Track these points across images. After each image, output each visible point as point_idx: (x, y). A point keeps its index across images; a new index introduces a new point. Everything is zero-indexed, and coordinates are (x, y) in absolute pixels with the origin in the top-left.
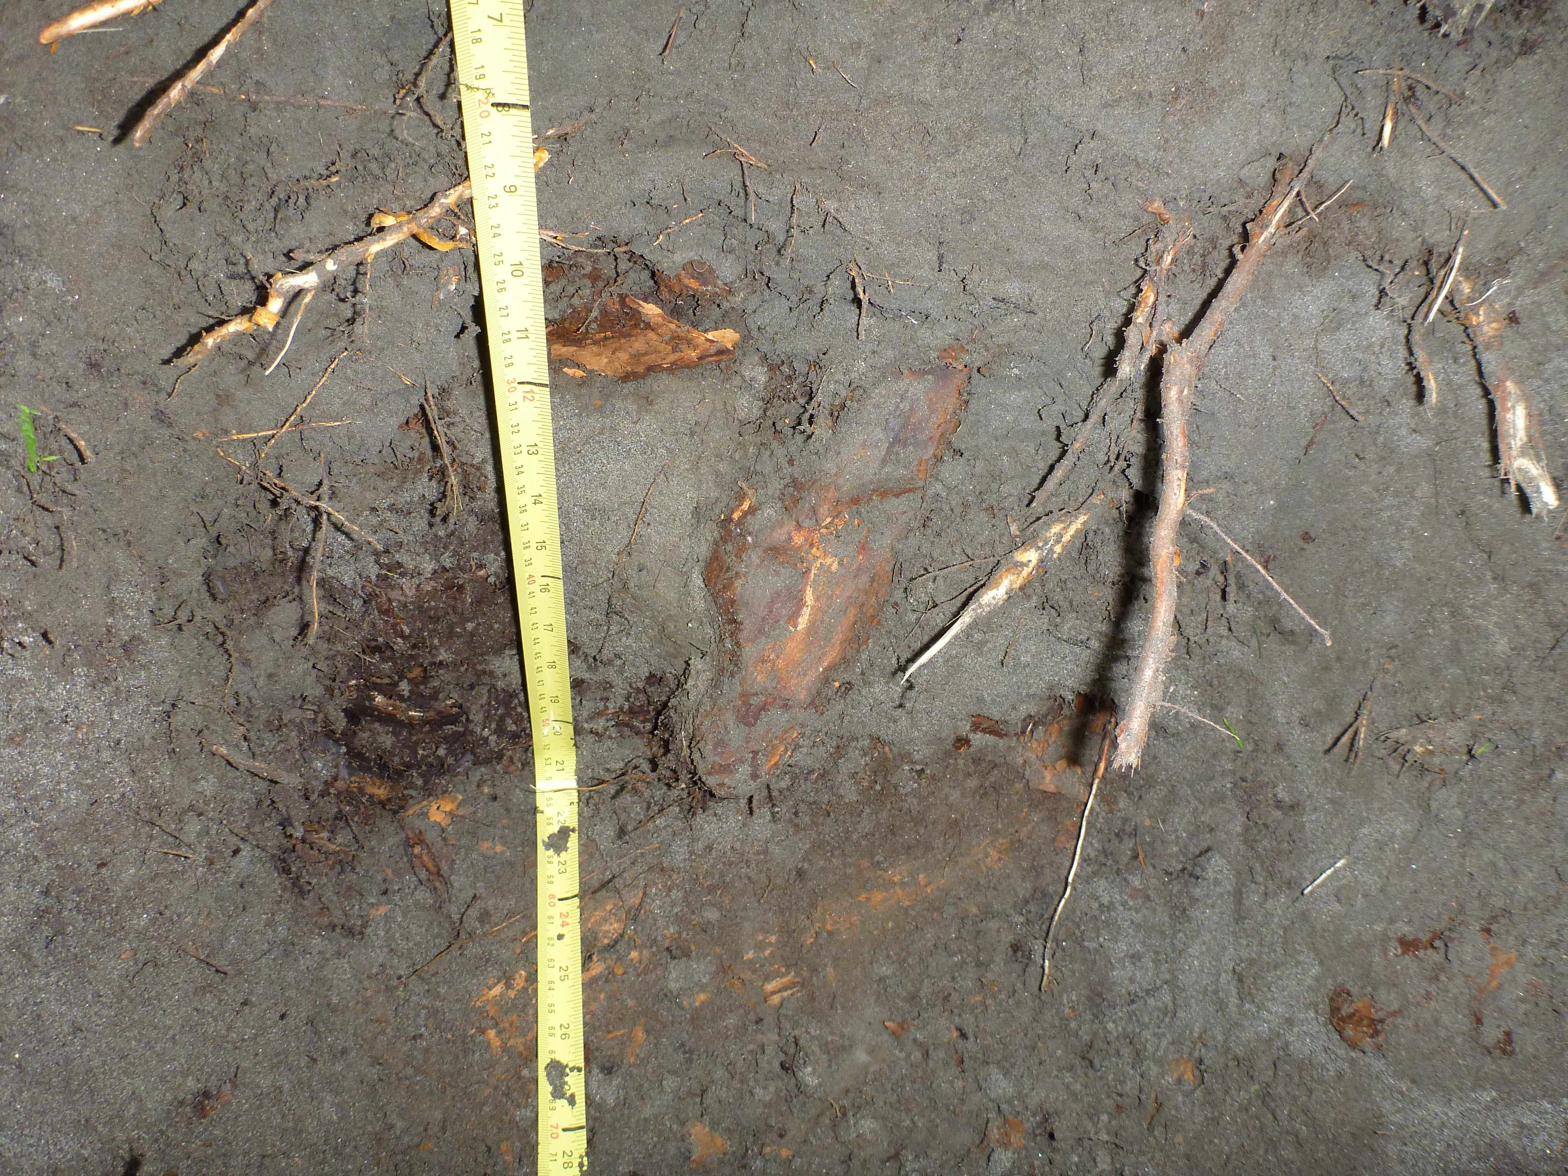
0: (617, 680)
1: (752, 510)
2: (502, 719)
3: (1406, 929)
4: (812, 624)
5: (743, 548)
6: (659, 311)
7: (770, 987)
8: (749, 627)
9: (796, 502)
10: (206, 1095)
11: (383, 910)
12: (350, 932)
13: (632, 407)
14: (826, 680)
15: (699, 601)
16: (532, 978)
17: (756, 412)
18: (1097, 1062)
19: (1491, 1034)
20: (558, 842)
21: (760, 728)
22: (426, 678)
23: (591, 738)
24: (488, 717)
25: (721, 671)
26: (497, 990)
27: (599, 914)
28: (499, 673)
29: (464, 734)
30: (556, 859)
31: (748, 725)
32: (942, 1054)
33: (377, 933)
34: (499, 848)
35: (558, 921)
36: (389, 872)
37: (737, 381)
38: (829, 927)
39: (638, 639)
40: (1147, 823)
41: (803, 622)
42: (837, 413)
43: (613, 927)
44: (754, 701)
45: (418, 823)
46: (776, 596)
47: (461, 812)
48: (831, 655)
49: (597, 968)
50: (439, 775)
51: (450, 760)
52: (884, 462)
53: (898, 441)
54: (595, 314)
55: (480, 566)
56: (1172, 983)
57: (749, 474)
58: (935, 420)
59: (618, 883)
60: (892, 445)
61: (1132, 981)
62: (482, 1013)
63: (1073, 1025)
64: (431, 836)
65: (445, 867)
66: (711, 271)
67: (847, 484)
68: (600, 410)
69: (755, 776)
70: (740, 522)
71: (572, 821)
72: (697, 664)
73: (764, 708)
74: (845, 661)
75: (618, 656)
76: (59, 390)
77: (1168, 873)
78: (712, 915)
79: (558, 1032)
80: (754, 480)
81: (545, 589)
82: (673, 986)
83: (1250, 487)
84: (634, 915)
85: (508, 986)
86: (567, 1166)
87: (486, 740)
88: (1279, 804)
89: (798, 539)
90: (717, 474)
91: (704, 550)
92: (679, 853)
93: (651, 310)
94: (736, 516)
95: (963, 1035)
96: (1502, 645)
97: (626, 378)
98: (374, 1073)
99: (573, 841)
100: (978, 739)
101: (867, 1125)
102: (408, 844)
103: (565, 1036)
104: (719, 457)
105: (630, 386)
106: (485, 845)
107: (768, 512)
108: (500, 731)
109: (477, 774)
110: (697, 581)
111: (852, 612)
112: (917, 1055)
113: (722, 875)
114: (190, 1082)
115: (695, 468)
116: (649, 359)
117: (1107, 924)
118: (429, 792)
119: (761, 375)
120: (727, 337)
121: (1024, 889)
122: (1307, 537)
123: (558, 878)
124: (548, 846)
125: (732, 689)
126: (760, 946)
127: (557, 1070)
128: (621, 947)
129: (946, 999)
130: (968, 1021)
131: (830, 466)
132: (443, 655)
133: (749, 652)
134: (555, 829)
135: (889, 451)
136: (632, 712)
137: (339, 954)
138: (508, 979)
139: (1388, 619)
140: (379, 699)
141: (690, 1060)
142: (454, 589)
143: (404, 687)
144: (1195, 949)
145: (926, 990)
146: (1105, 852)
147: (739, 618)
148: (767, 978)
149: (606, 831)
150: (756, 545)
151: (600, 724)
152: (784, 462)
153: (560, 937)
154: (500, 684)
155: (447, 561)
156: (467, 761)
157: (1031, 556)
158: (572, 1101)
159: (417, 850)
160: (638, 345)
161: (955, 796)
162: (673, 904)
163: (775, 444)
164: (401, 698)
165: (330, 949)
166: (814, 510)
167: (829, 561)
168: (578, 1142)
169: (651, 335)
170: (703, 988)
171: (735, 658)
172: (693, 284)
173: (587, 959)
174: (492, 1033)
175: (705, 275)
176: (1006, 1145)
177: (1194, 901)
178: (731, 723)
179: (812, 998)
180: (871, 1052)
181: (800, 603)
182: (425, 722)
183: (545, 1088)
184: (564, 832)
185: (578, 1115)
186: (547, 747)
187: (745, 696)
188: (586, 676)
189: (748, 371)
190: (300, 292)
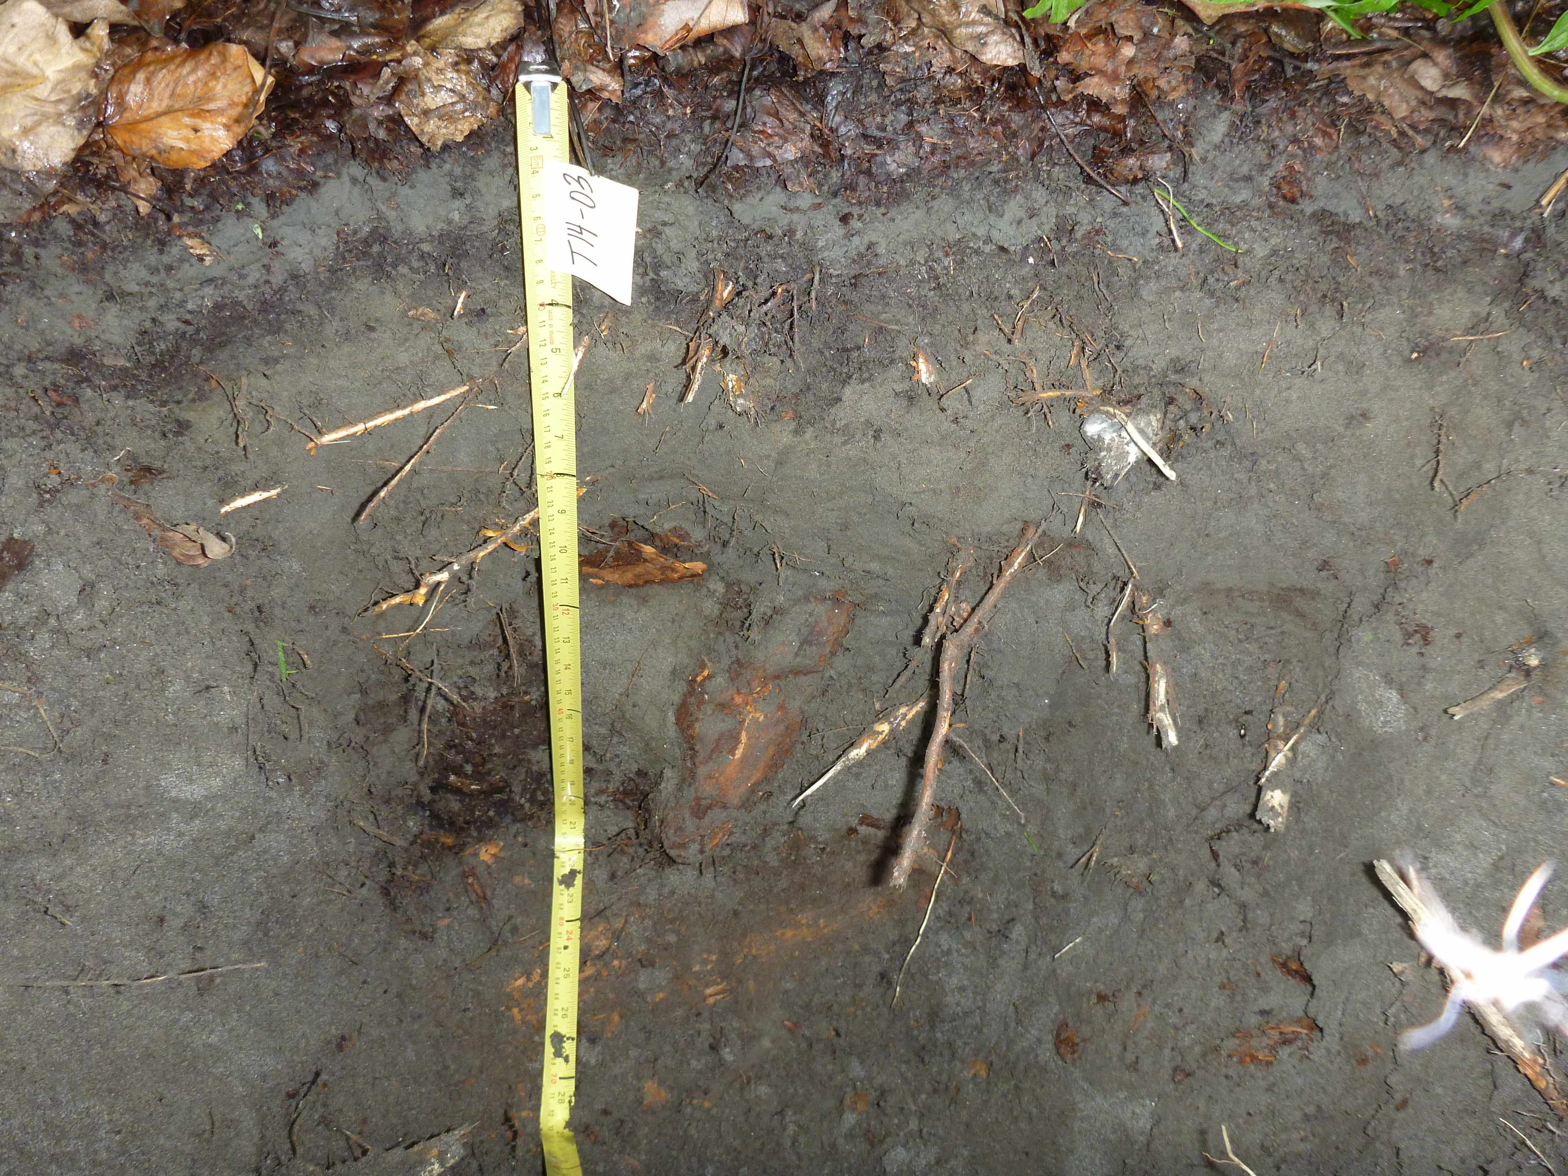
0: (616, 771)
1: (709, 677)
2: (534, 792)
3: (1102, 987)
4: (745, 755)
5: (701, 702)
6: (653, 550)
7: (709, 991)
8: (702, 755)
9: (738, 675)
10: (343, 1038)
11: (446, 921)
12: (424, 936)
13: (634, 602)
14: (753, 790)
15: (672, 731)
16: (545, 975)
17: (716, 612)
18: (927, 1060)
19: (1130, 1058)
20: (568, 880)
21: (707, 820)
22: (484, 762)
23: (595, 808)
24: (524, 790)
25: (684, 780)
26: (520, 982)
27: (593, 933)
28: (534, 760)
29: (507, 801)
30: (566, 892)
31: (700, 818)
32: (821, 1046)
33: (442, 939)
34: (527, 881)
35: (565, 936)
36: (451, 895)
37: (705, 590)
38: (754, 952)
39: (630, 748)
40: (980, 895)
41: (739, 753)
42: (767, 622)
43: (602, 943)
44: (703, 802)
45: (472, 861)
46: (721, 736)
47: (502, 854)
48: (756, 776)
49: (590, 971)
50: (489, 827)
51: (497, 819)
52: (796, 655)
53: (806, 642)
54: (612, 553)
55: (526, 693)
56: (982, 1009)
57: (710, 650)
58: (831, 629)
59: (608, 913)
60: (802, 644)
61: (958, 1004)
62: (510, 997)
63: (916, 1032)
64: (480, 870)
65: (489, 894)
66: (687, 534)
67: (771, 670)
68: (613, 603)
69: (702, 852)
70: (701, 684)
71: (579, 866)
72: (668, 773)
73: (710, 807)
74: (766, 779)
75: (617, 756)
76: (293, 624)
77: (989, 932)
78: (672, 938)
79: (560, 1013)
80: (713, 655)
81: (570, 717)
82: (642, 986)
83: (1031, 692)
84: (617, 936)
85: (528, 979)
86: (561, 1102)
87: (522, 806)
88: (1054, 894)
89: (738, 700)
90: (690, 649)
91: (676, 698)
92: (651, 894)
93: (648, 550)
94: (699, 679)
95: (838, 1034)
96: (1171, 813)
97: (630, 586)
98: (437, 1032)
99: (579, 880)
100: (863, 829)
101: (763, 1090)
102: (464, 875)
103: (565, 1016)
104: (691, 638)
105: (633, 591)
106: (517, 879)
107: (720, 680)
108: (532, 800)
109: (514, 828)
110: (671, 718)
111: (771, 750)
112: (804, 1046)
113: (681, 911)
114: (333, 1030)
115: (674, 642)
116: (647, 577)
117: (946, 964)
118: (480, 840)
119: (719, 588)
120: (698, 566)
121: (893, 934)
122: (1070, 724)
123: (566, 906)
124: (561, 882)
125: (689, 793)
126: (705, 962)
127: (558, 1038)
128: (607, 957)
129: (830, 1008)
130: (842, 1025)
131: (761, 655)
132: (497, 750)
133: (702, 771)
134: (566, 871)
135: (800, 648)
136: (626, 793)
137: (416, 950)
138: (528, 975)
139: (1118, 783)
140: (452, 778)
141: (648, 1039)
142: (507, 707)
143: (469, 768)
144: (999, 987)
145: (816, 1000)
146: (950, 914)
147: (697, 748)
148: (707, 986)
149: (601, 875)
150: (710, 702)
151: (603, 799)
152: (732, 647)
153: (566, 948)
154: (535, 768)
155: (505, 691)
156: (508, 819)
157: (884, 728)
158: (567, 1060)
159: (470, 880)
160: (639, 569)
161: (849, 866)
162: (645, 930)
163: (727, 634)
164: (466, 776)
165: (411, 947)
166: (749, 682)
167: (758, 715)
168: (570, 1087)
169: (649, 564)
170: (661, 989)
171: (693, 774)
172: (676, 540)
173: (583, 963)
174: (515, 1011)
175: (683, 535)
176: (854, 1110)
177: (1003, 953)
178: (687, 816)
179: (737, 1002)
180: (773, 1041)
181: (738, 741)
182: (480, 792)
183: (549, 1050)
184: (573, 873)
185: (570, 1069)
186: (564, 812)
187: (698, 799)
188: (594, 766)
189: (712, 587)
190: (439, 584)
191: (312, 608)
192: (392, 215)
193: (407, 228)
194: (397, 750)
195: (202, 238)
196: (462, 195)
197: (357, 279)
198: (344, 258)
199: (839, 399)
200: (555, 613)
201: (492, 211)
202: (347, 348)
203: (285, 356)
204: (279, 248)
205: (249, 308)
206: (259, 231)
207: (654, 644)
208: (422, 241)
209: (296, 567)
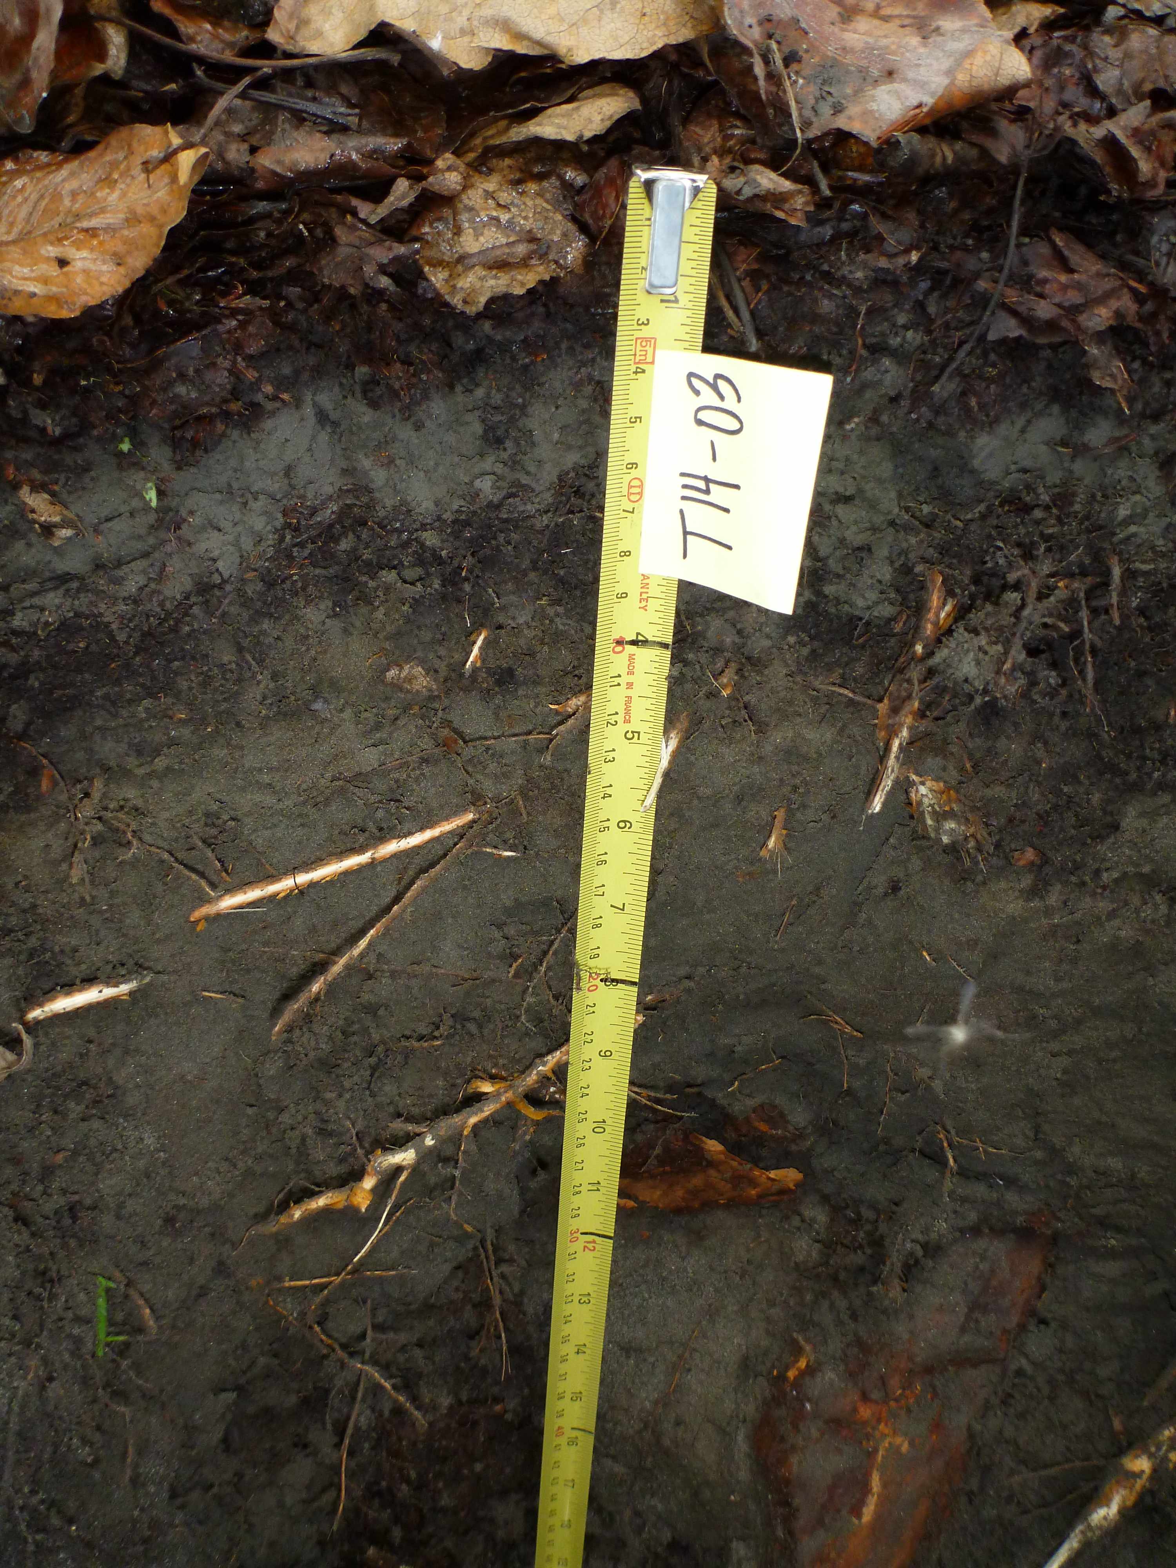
0: (633, 1540)
1: (811, 1371)
4: (878, 1517)
5: (799, 1416)
6: (720, 1148)
8: (805, 1516)
9: (862, 1366)
13: (681, 1240)
15: (744, 1469)
17: (816, 1256)
37: (796, 1221)
39: (664, 1500)
41: (868, 1512)
42: (913, 1269)
46: (837, 1479)
52: (963, 1330)
53: (976, 1307)
54: (658, 1151)
57: (807, 1323)
58: (1016, 1284)
60: (971, 1310)
66: (782, 1115)
68: (647, 1241)
70: (797, 1384)
72: (739, 1549)
75: (638, 1514)
76: (134, 1249)
80: (813, 1331)
81: (572, 1442)
89: (865, 1412)
90: (772, 1322)
91: (750, 1409)
93: (713, 1146)
94: (791, 1374)
97: (678, 1211)
104: (772, 1304)
105: (682, 1220)
107: (830, 1375)
110: (741, 1443)
111: (925, 1506)
115: (744, 1311)
116: (708, 1196)
119: (821, 1215)
131: (901, 1329)
132: (445, 1501)
133: (806, 1546)
135: (968, 1317)
140: (371, 1551)
142: (466, 1424)
147: (797, 1501)
150: (815, 1415)
152: (846, 1316)
154: (501, 1534)
155: (465, 1395)
157: (1142, 1465)
160: (697, 1181)
163: (836, 1294)
166: (883, 1380)
167: (898, 1440)
169: (712, 1172)
171: (788, 1551)
172: (763, 1127)
175: (776, 1117)
181: (866, 1489)
188: (603, 1533)
189: (808, 1213)
190: (398, 1169)
191: (170, 1220)
192: (379, 477)
193: (404, 502)
194: (289, 1501)
195: (53, 494)
196: (499, 442)
197: (309, 601)
198: (290, 557)
199: (1115, 827)
200: (573, 1247)
201: (549, 475)
202: (278, 733)
203: (173, 743)
204: (185, 530)
205: (121, 637)
206: (152, 496)
207: (712, 1313)
208: (424, 527)
209: (150, 1140)
